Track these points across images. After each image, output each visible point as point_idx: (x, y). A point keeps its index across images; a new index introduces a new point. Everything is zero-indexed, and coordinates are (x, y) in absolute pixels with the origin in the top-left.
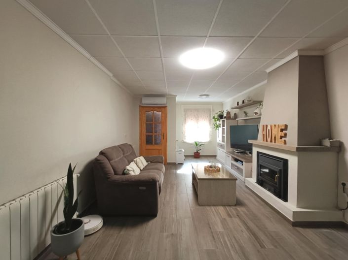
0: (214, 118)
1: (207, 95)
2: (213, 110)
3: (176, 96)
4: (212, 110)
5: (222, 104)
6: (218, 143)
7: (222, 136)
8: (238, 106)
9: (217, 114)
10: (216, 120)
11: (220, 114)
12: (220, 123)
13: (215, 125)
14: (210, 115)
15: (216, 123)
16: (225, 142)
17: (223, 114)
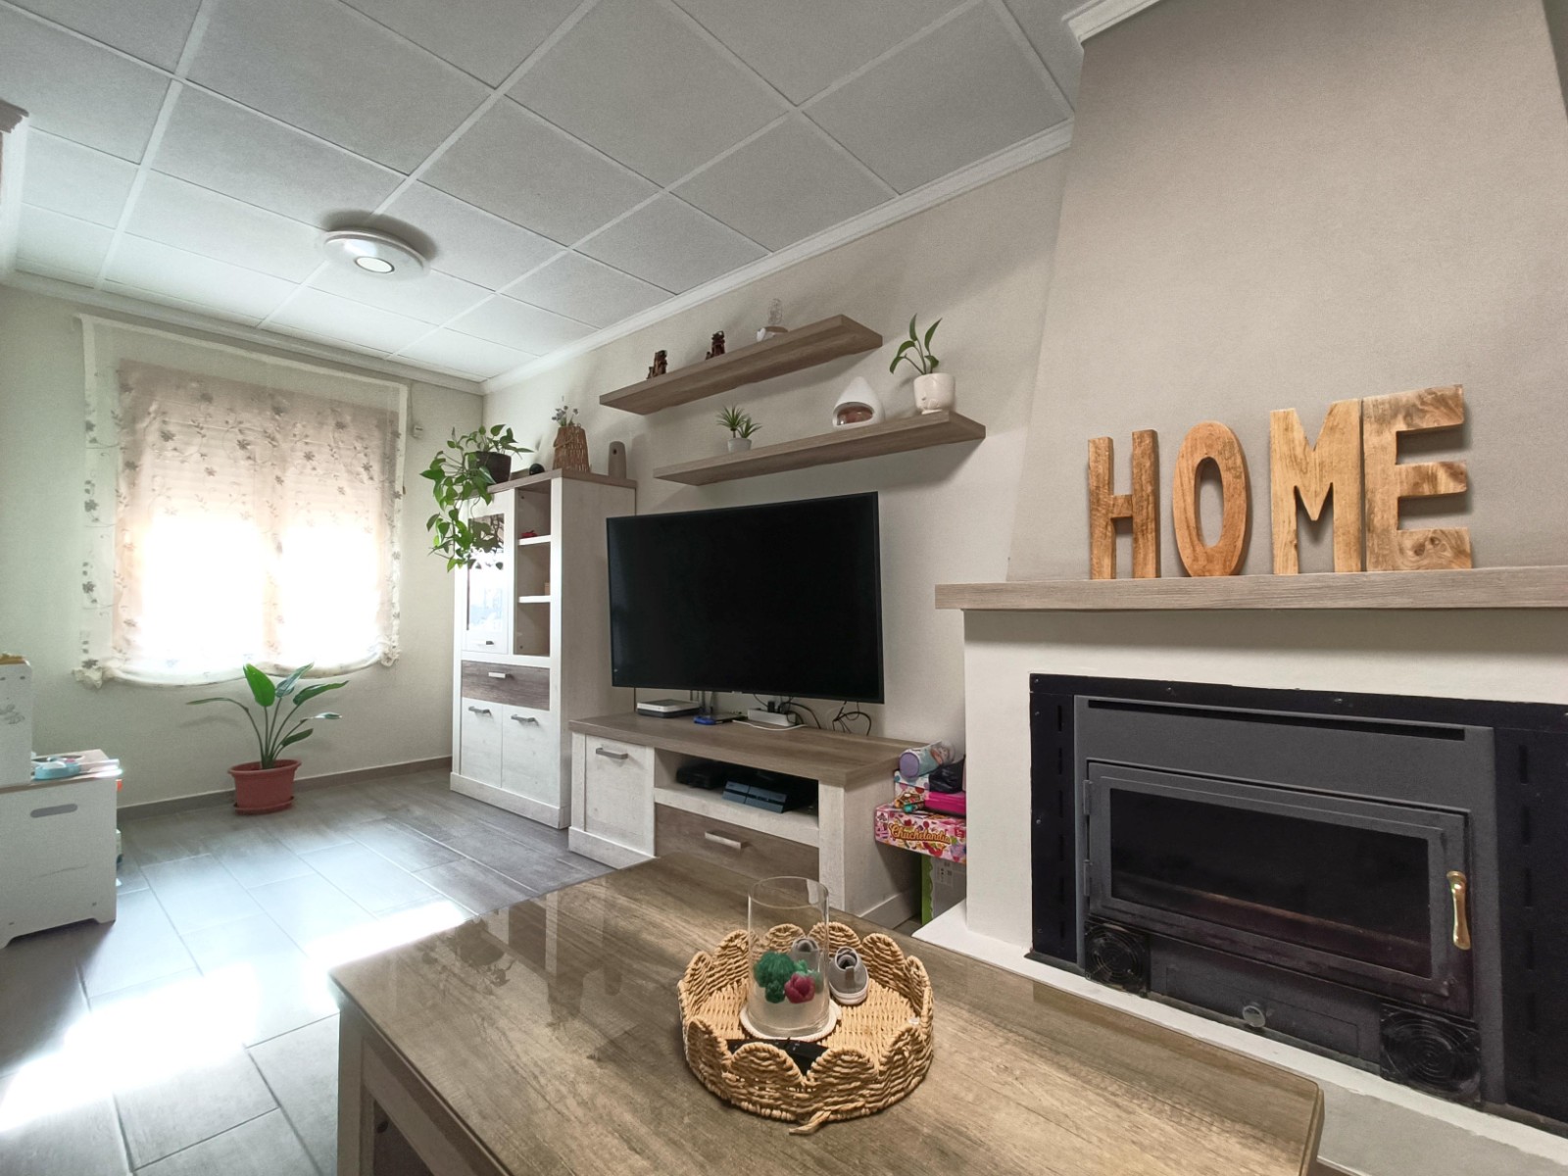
5: (482, 395)
6: (464, 665)
7: (520, 609)
8: (661, 380)
9: (462, 449)
10: (459, 489)
11: (482, 449)
12: (493, 509)
13: (444, 528)
14: (389, 460)
15: (454, 514)
16: (545, 651)
17: (508, 452)
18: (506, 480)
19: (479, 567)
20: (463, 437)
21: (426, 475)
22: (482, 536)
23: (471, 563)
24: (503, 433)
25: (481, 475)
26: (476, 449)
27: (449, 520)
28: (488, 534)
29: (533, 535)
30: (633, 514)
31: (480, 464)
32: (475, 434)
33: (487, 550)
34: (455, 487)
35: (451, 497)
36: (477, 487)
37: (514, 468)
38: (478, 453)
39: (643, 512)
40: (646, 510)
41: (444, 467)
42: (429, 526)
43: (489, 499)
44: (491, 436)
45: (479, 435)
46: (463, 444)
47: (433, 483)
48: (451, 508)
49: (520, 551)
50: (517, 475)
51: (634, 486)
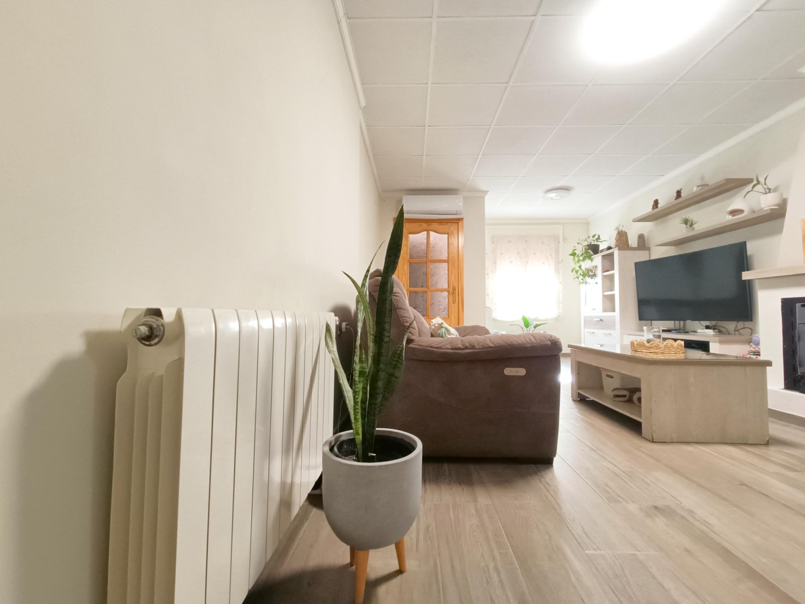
0: (573, 254)
1: (566, 189)
2: (564, 240)
3: (487, 192)
4: (561, 240)
5: (588, 223)
6: (585, 318)
7: (605, 297)
8: (656, 210)
9: (581, 244)
10: (581, 258)
11: (589, 243)
12: (594, 263)
13: (577, 272)
14: (557, 251)
15: (580, 267)
16: (614, 311)
17: (598, 243)
18: (598, 253)
19: (589, 284)
20: (582, 240)
21: (571, 255)
22: (590, 273)
23: (586, 283)
24: (597, 237)
25: (589, 253)
26: (587, 244)
27: (579, 269)
28: (592, 272)
29: (608, 271)
30: (648, 259)
31: (588, 249)
32: (586, 239)
33: (592, 278)
34: (580, 258)
35: (579, 261)
36: (587, 257)
37: (601, 248)
38: (588, 245)
39: (653, 258)
40: (653, 257)
41: (576, 251)
42: (572, 271)
43: (592, 260)
44: (592, 239)
45: (588, 239)
46: (582, 243)
47: (573, 257)
48: (579, 265)
49: (604, 277)
50: (602, 251)
51: (649, 249)
